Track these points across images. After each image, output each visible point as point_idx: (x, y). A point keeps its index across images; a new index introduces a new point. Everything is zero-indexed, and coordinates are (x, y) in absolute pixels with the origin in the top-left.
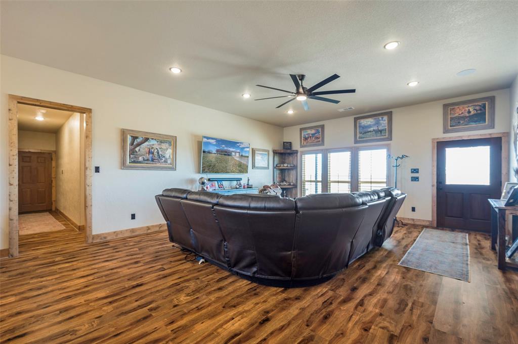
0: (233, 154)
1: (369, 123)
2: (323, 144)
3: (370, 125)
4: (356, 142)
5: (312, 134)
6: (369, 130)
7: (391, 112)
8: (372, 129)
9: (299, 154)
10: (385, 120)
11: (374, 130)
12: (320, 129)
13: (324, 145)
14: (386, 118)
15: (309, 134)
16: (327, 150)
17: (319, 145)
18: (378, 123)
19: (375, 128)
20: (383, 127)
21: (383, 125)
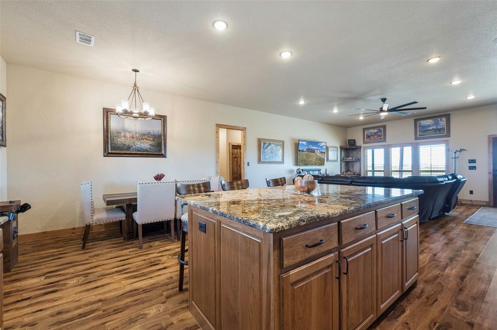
0: (316, 151)
1: (429, 123)
2: (385, 140)
3: (429, 125)
4: (416, 138)
5: (374, 133)
6: (429, 129)
7: (449, 114)
8: (431, 128)
9: (362, 149)
10: (443, 121)
11: (433, 129)
12: (382, 129)
13: (386, 142)
14: (444, 119)
15: (372, 133)
16: (389, 145)
17: (381, 142)
18: (437, 123)
19: (434, 127)
20: (441, 126)
21: (441, 125)
